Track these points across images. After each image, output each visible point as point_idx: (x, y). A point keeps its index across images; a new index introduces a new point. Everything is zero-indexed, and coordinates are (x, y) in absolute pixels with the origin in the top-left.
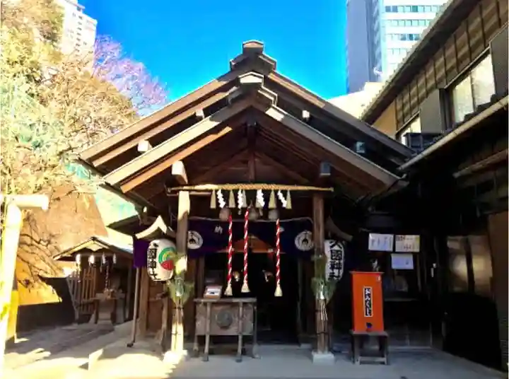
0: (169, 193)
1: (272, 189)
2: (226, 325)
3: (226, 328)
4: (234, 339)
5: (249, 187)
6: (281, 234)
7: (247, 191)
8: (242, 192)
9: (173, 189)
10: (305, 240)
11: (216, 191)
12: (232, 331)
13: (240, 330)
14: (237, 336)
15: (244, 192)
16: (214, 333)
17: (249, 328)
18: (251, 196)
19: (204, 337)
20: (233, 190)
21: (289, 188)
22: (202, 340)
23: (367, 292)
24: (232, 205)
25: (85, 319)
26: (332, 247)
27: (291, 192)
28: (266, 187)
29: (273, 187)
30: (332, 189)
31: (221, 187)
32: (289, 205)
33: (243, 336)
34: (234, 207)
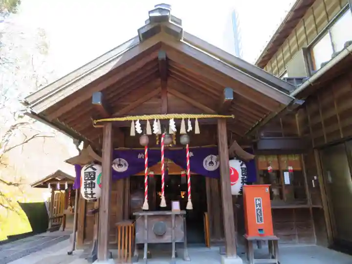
0: (95, 125)
1: (183, 118)
2: (161, 234)
3: (161, 236)
5: (163, 117)
6: (190, 158)
7: (161, 120)
8: (157, 121)
9: (98, 121)
10: (211, 163)
11: (135, 121)
12: (167, 239)
13: (173, 238)
14: (171, 243)
15: (159, 121)
18: (165, 124)
19: (143, 245)
20: (149, 120)
21: (197, 116)
22: (141, 247)
23: (258, 202)
25: (56, 228)
27: (199, 119)
28: (178, 116)
29: (183, 116)
30: (233, 116)
31: (138, 118)
32: (197, 131)
33: (176, 243)
34: (150, 133)
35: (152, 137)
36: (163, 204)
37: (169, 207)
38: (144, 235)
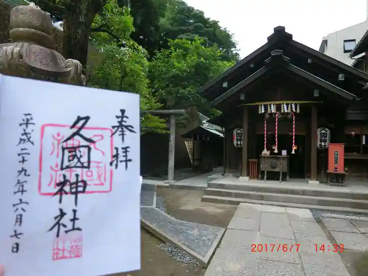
2: (274, 167)
4: (278, 173)
5: (278, 102)
8: (273, 105)
11: (261, 105)
12: (277, 170)
13: (281, 169)
14: (280, 172)
15: (275, 106)
16: (268, 170)
17: (286, 169)
18: (279, 107)
19: (264, 171)
20: (269, 104)
21: (299, 102)
22: (263, 172)
23: (336, 153)
24: (269, 112)
26: (321, 131)
27: (300, 104)
28: (288, 102)
29: (290, 102)
30: (322, 102)
31: (263, 103)
32: (298, 111)
33: (283, 172)
34: (270, 112)
35: (271, 114)
36: (276, 151)
37: (280, 153)
38: (265, 166)
